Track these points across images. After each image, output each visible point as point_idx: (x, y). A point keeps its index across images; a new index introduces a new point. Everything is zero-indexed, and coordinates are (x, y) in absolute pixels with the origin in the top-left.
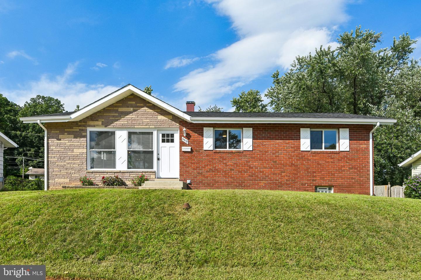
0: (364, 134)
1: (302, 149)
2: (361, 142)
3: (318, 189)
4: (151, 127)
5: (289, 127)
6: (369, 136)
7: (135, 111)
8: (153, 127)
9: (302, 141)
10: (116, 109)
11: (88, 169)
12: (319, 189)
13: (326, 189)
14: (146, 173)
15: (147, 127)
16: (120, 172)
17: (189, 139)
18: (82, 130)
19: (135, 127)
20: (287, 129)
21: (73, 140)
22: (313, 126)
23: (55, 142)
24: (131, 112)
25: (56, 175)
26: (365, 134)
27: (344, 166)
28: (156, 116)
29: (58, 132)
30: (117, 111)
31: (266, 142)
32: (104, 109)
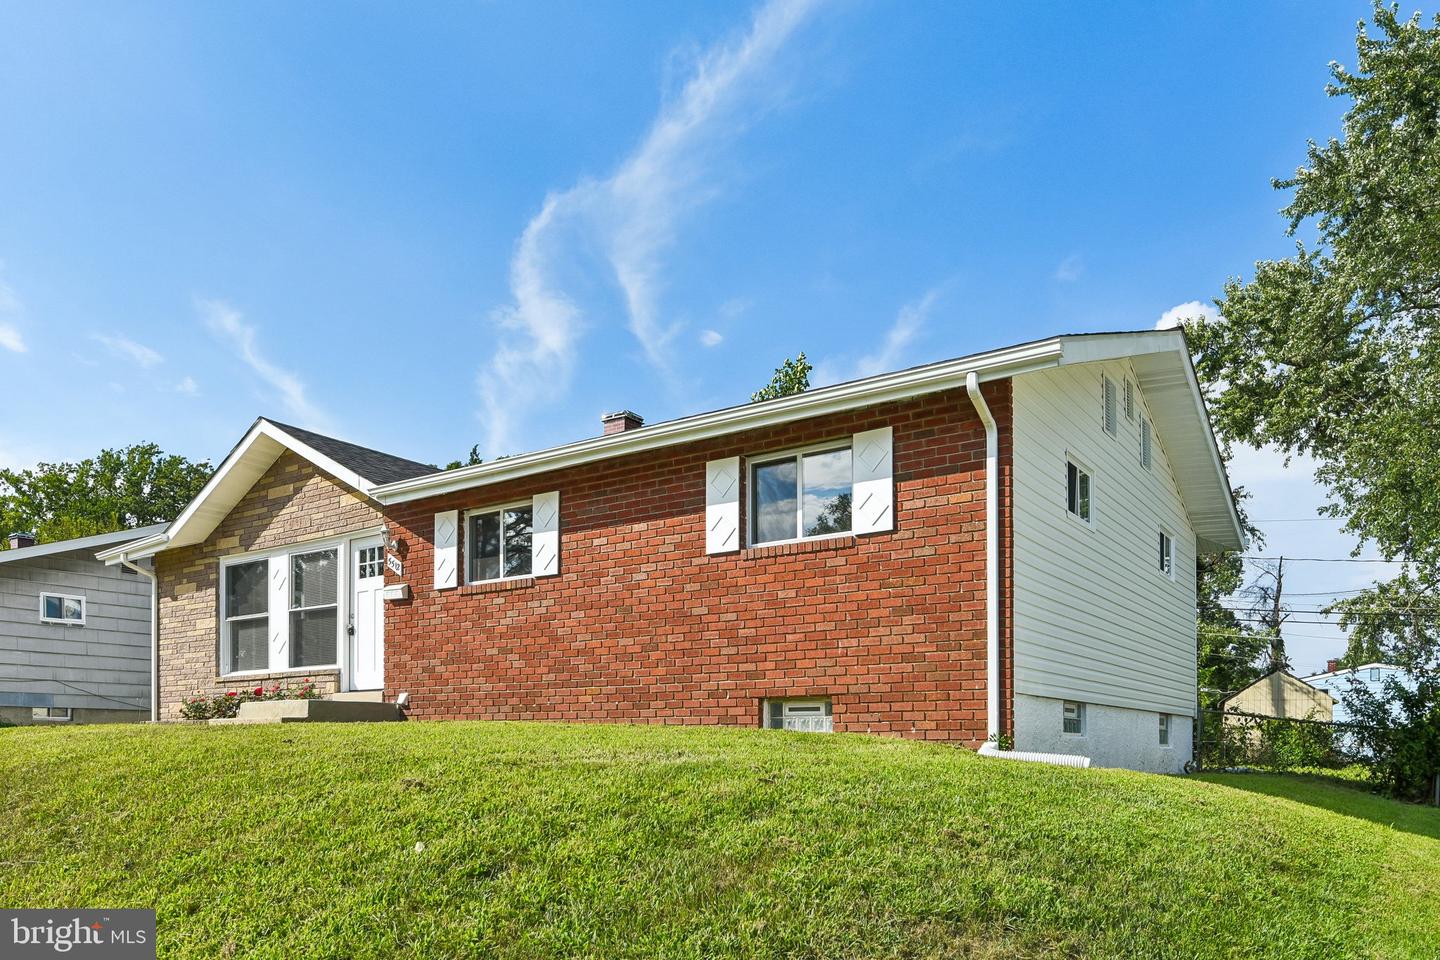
0: (961, 437)
1: (713, 545)
2: (951, 478)
3: (786, 711)
4: (327, 533)
5: (671, 465)
6: (984, 444)
7: (297, 491)
8: (331, 532)
9: (712, 512)
10: (263, 493)
11: (221, 672)
12: (790, 710)
13: (818, 709)
14: (318, 678)
15: (320, 534)
16: (269, 679)
17: (404, 558)
18: (208, 566)
19: (299, 539)
20: (662, 474)
21: (196, 595)
22: (752, 444)
23: (169, 605)
24: (290, 498)
25: (171, 692)
26: (967, 436)
27: (876, 603)
28: (337, 500)
29: (173, 578)
30: (264, 501)
31: (600, 540)
32: (243, 500)
